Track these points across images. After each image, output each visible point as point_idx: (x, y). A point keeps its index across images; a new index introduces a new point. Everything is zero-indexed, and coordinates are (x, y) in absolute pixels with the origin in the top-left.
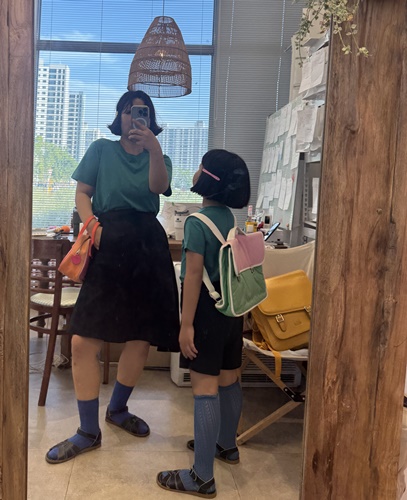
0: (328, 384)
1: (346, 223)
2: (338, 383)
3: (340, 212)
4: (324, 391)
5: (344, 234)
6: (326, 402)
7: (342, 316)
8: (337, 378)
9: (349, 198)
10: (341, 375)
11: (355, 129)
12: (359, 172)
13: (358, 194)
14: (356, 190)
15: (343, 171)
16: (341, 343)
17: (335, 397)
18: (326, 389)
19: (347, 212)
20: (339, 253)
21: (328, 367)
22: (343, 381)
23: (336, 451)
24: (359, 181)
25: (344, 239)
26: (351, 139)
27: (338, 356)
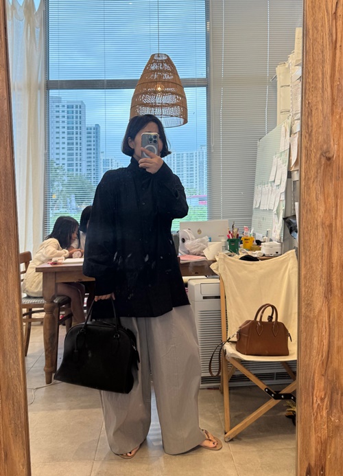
0: (316, 401)
1: (326, 247)
2: (326, 399)
3: (320, 237)
4: (313, 409)
5: (325, 258)
6: (316, 419)
7: (327, 333)
8: (325, 395)
9: (327, 223)
10: (329, 392)
11: (331, 155)
12: (336, 197)
13: (336, 219)
14: (334, 214)
15: (321, 197)
16: (327, 361)
17: (324, 413)
18: (315, 406)
19: (326, 236)
20: (322, 276)
21: (316, 385)
22: (331, 397)
23: (327, 463)
24: (337, 205)
25: (325, 262)
26: (327, 166)
27: (325, 375)
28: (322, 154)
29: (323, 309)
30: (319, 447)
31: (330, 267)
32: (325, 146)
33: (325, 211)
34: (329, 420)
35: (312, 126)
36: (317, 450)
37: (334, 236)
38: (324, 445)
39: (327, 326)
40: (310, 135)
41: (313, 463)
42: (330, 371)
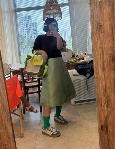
0: (103, 104)
1: (101, 55)
2: (106, 104)
3: (99, 52)
4: (102, 107)
6: (103, 110)
7: (104, 82)
8: (105, 102)
9: (101, 47)
10: (107, 101)
11: (101, 24)
12: (104, 38)
13: (104, 45)
15: (98, 39)
16: (105, 92)
17: (106, 108)
18: (102, 106)
19: (101, 51)
20: (101, 64)
21: (102, 99)
22: (108, 103)
23: (108, 124)
24: (104, 41)
25: (102, 60)
26: (100, 28)
27: (105, 96)
28: (98, 24)
29: (102, 75)
30: (105, 119)
31: (103, 61)
32: (99, 22)
33: (100, 43)
34: (107, 110)
35: (94, 16)
36: (104, 120)
37: (104, 51)
38: (106, 118)
39: (104, 80)
40: (93, 18)
41: (103, 124)
42: (106, 95)
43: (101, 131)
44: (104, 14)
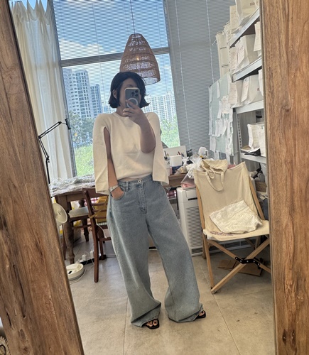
0: (287, 288)
1: (288, 178)
2: (294, 285)
3: (284, 172)
4: (285, 293)
5: (288, 187)
6: (287, 300)
7: (293, 240)
8: (293, 282)
9: (289, 160)
10: (295, 280)
11: (289, 107)
12: (295, 139)
13: (295, 156)
14: (293, 153)
15: (283, 141)
16: (293, 260)
17: (293, 295)
18: (287, 291)
19: (289, 170)
20: (287, 200)
21: (286, 276)
22: (298, 285)
23: (297, 327)
24: (295, 145)
25: (289, 189)
26: (286, 116)
27: (292, 269)
28: (282, 108)
29: (289, 223)
30: (291, 318)
31: (292, 192)
32: (284, 101)
33: (287, 151)
34: (296, 299)
35: (273, 87)
36: (289, 320)
37: (295, 169)
38: (294, 316)
39: (293, 235)
40: (272, 93)
41: (287, 329)
42: (295, 267)
43: (283, 343)
44: (297, 83)
